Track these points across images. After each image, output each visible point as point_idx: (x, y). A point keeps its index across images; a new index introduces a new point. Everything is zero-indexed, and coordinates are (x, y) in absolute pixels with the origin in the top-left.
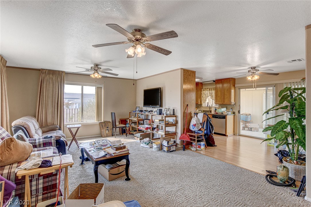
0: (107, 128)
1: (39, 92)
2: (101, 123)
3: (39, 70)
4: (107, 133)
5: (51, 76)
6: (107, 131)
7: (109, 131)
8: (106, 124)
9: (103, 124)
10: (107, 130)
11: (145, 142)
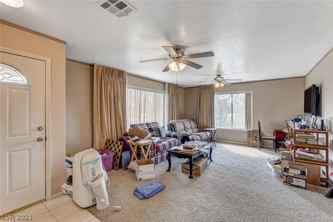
0: (255, 137)
1: (199, 102)
2: (249, 131)
3: (199, 87)
4: (254, 142)
5: (206, 90)
6: (255, 141)
7: (256, 141)
8: (254, 133)
9: (251, 133)
10: (255, 139)
11: (270, 161)
